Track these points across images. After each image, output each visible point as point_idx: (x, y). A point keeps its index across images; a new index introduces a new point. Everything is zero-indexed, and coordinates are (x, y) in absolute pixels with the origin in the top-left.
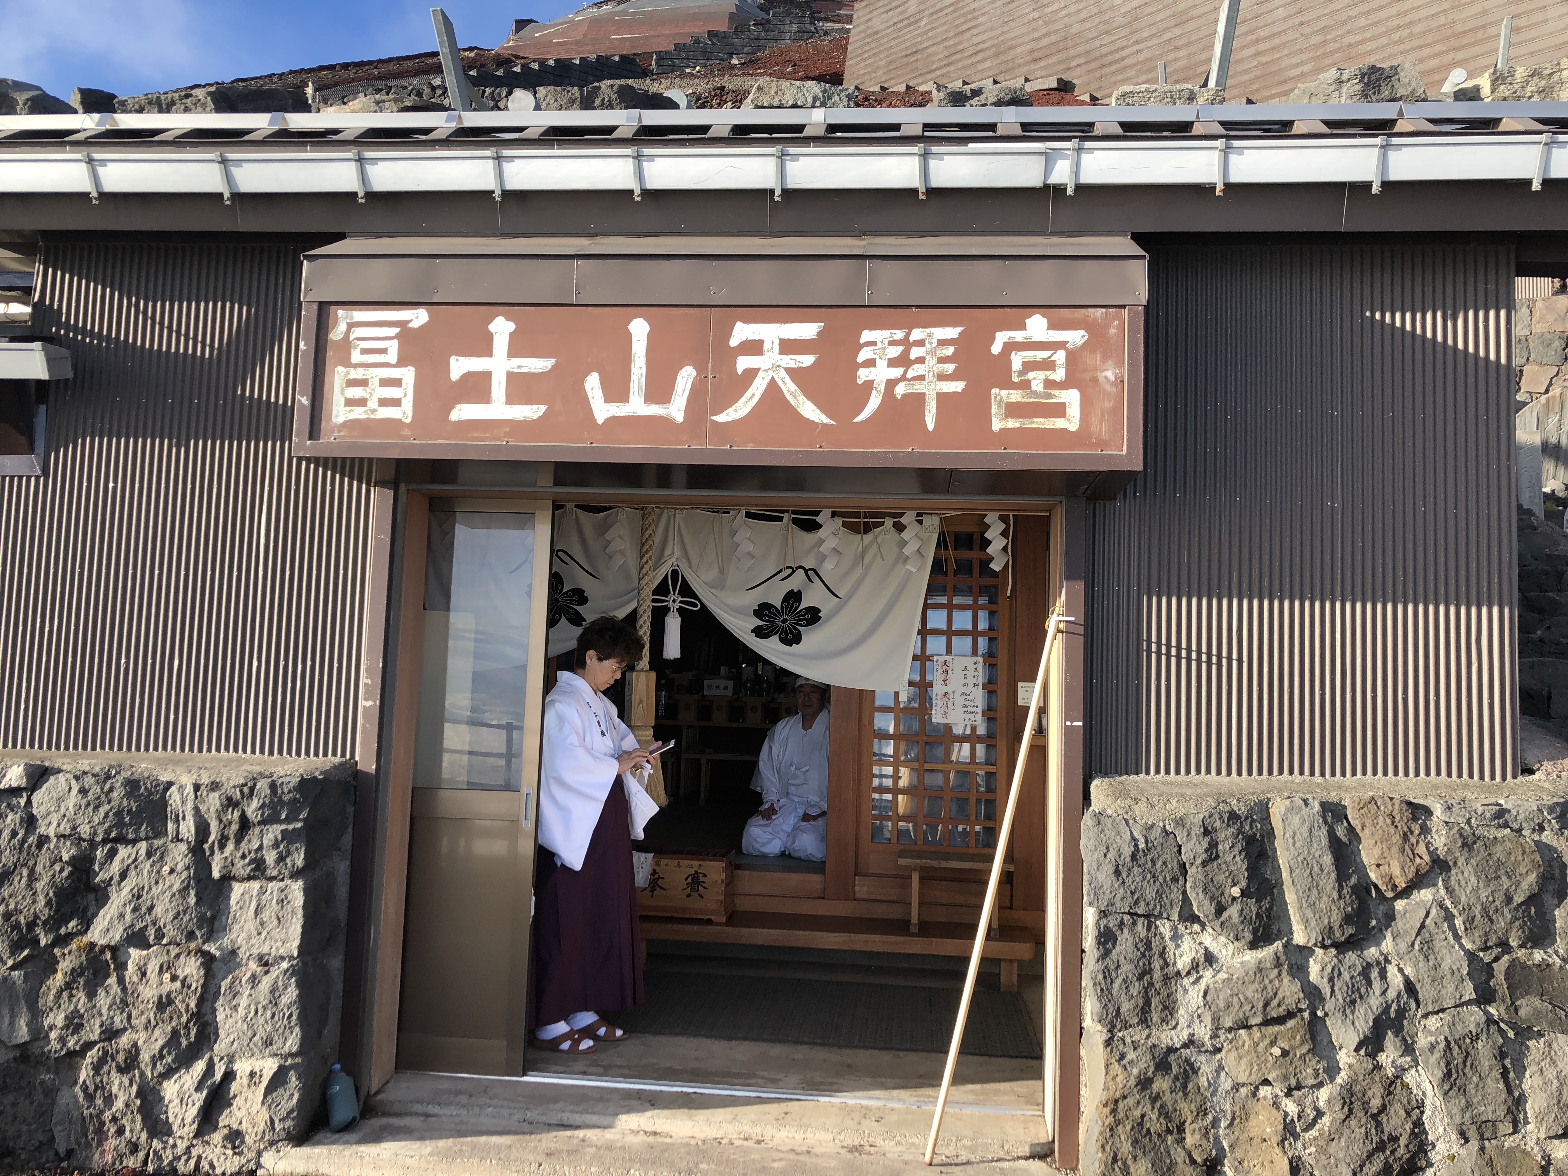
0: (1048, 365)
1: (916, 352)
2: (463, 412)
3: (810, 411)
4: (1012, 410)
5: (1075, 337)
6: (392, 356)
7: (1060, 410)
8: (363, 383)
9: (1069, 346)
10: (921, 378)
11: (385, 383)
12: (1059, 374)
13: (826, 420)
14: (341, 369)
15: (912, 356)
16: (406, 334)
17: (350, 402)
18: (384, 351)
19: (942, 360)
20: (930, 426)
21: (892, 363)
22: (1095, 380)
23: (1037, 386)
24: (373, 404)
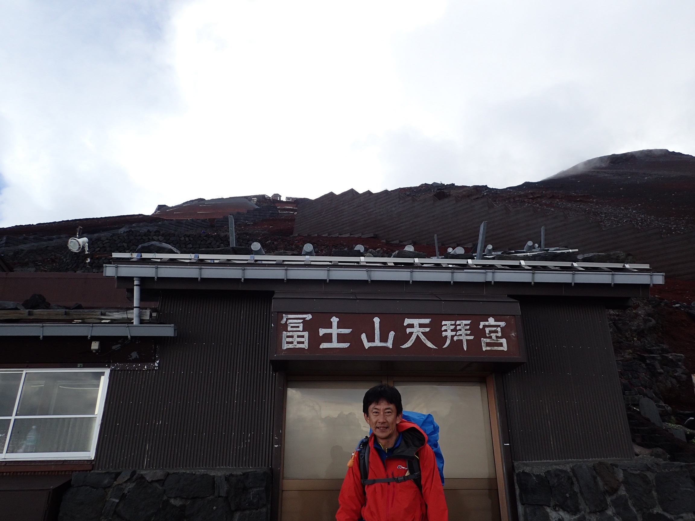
0: (496, 332)
1: (458, 328)
2: (324, 346)
3: (430, 345)
4: (488, 344)
5: (503, 324)
6: (301, 329)
7: (501, 345)
8: (292, 337)
9: (501, 326)
10: (461, 335)
11: (298, 337)
12: (499, 334)
13: (435, 347)
14: (284, 332)
15: (458, 329)
16: (304, 321)
17: (288, 343)
18: (298, 327)
19: (466, 330)
20: (465, 349)
21: (452, 330)
22: (510, 336)
23: (494, 338)
24: (295, 343)
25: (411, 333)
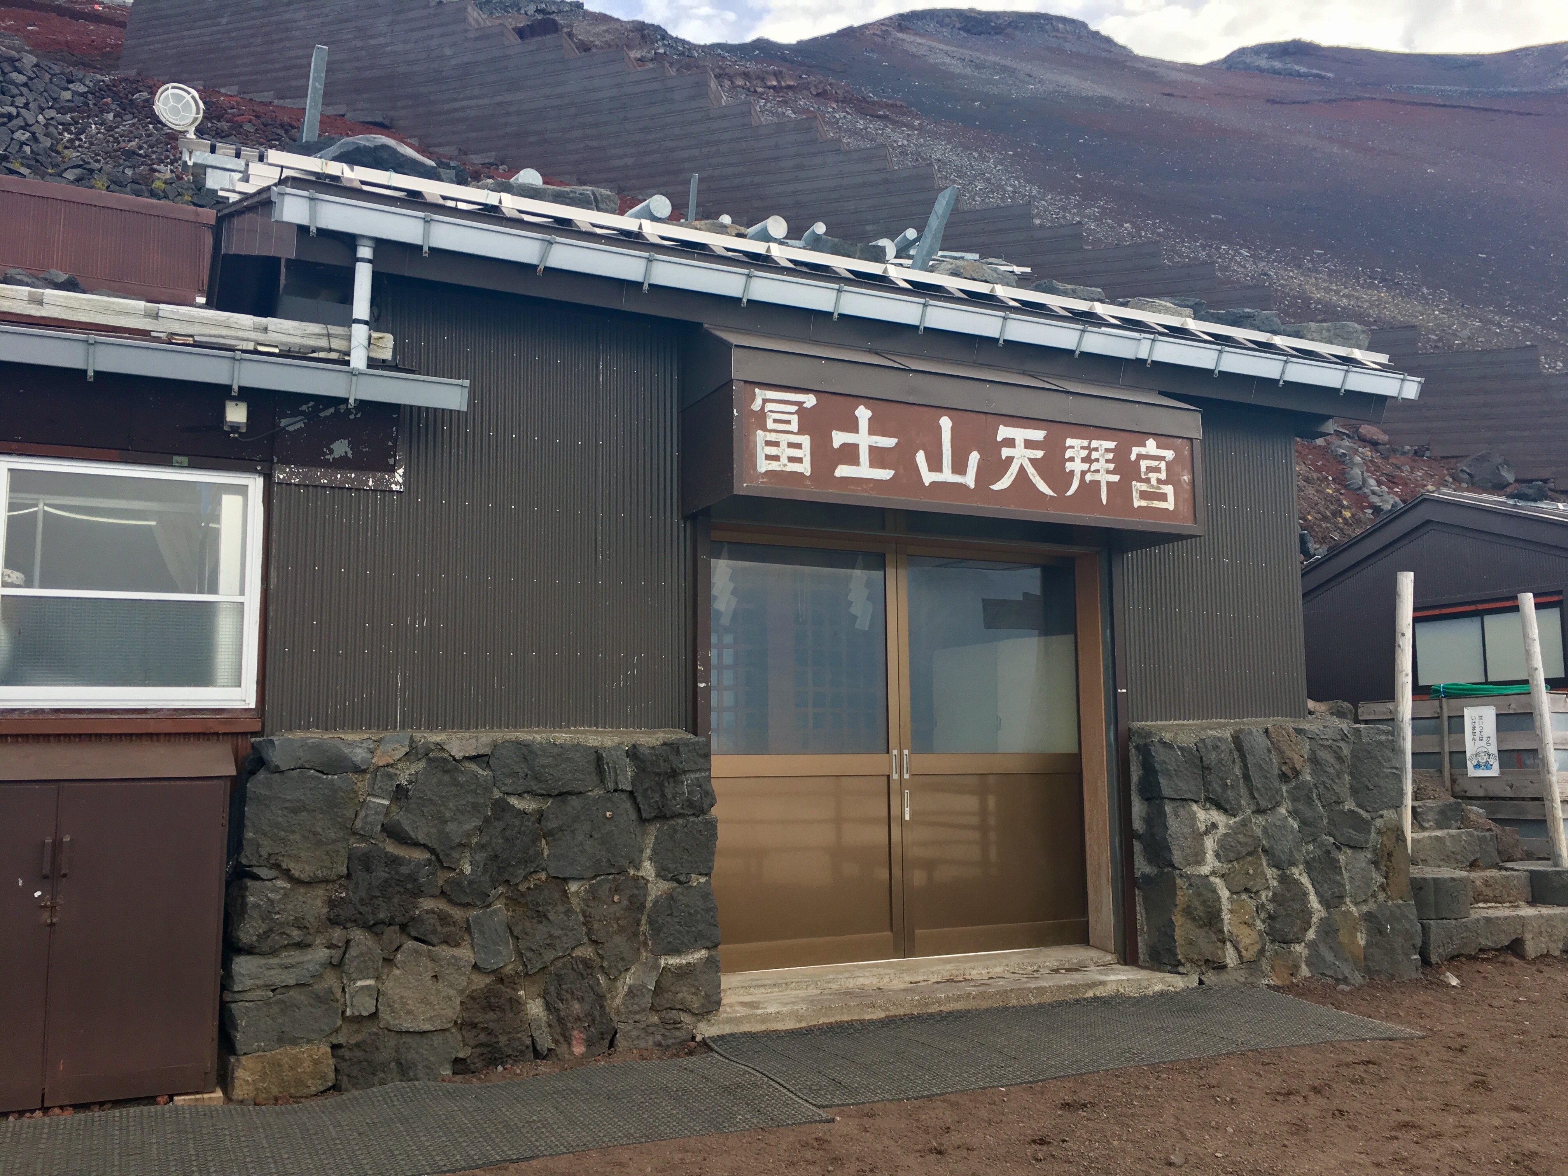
0: (1157, 470)
1: (1094, 455)
2: (843, 471)
3: (1042, 487)
4: (1144, 495)
5: (1169, 454)
6: (794, 427)
7: (1163, 497)
8: (776, 444)
9: (1167, 459)
10: (1098, 471)
11: (791, 445)
12: (1163, 476)
13: (1051, 493)
14: (760, 433)
15: (1093, 457)
16: (802, 412)
17: (768, 457)
18: (788, 422)
19: (1107, 461)
20: (1104, 502)
21: (1084, 460)
22: (1179, 481)
23: (1154, 482)
24: (784, 460)
25: (1010, 459)
